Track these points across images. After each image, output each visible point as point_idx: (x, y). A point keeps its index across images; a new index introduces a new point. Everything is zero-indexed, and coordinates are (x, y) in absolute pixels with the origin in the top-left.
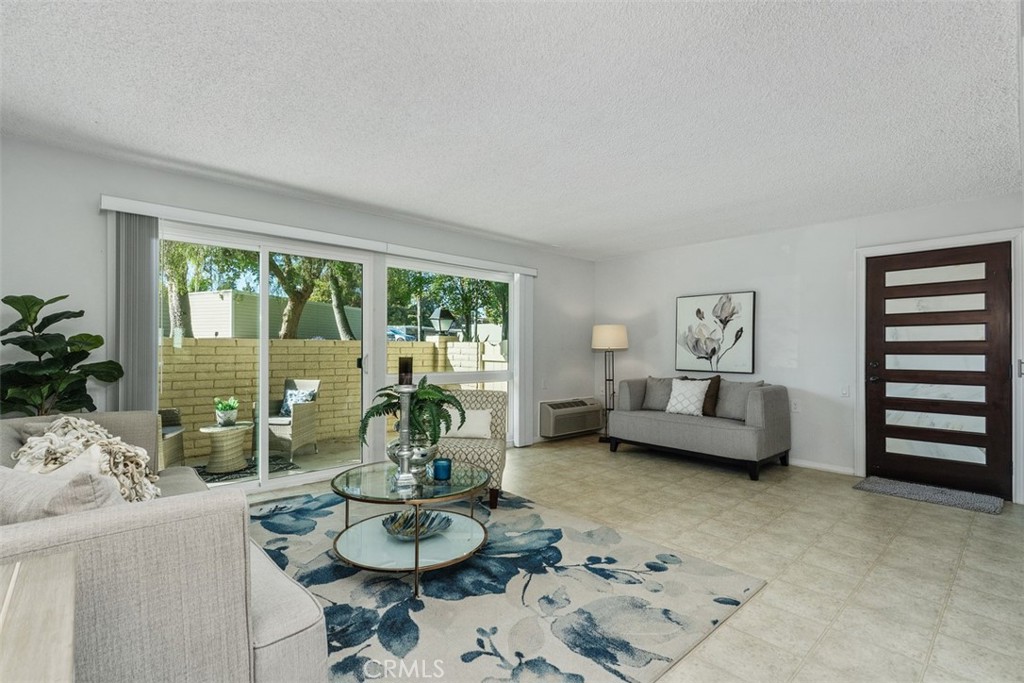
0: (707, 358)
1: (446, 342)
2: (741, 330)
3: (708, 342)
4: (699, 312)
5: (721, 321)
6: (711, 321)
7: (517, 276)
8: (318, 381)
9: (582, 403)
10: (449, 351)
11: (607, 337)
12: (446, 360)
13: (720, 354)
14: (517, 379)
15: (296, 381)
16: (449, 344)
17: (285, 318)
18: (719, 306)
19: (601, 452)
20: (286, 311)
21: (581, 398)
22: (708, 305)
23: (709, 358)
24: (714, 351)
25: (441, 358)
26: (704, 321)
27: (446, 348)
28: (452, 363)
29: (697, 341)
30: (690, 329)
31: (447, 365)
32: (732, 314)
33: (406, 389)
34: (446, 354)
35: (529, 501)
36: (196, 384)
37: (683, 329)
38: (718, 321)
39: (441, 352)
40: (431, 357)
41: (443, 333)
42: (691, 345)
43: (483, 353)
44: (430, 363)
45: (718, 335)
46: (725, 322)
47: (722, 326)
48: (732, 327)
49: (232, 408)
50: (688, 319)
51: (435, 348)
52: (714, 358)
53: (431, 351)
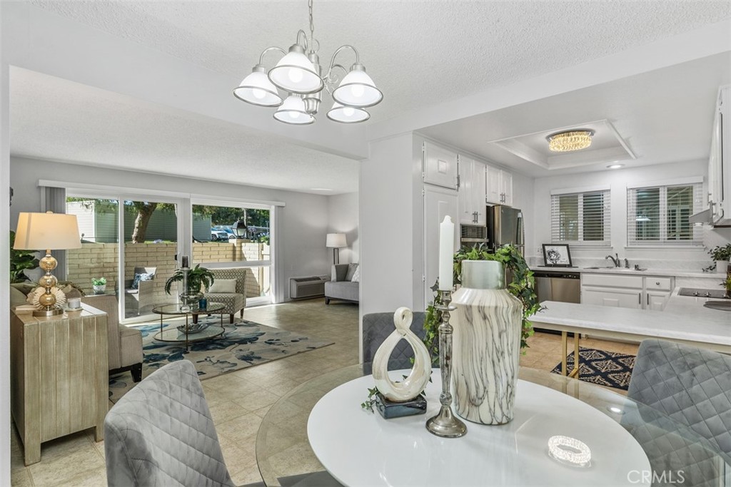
1: (241, 243)
7: (273, 207)
8: (155, 268)
9: (318, 279)
10: (243, 249)
11: (333, 241)
12: (241, 254)
15: (145, 268)
16: (243, 244)
17: (137, 225)
20: (137, 221)
21: (318, 276)
25: (237, 253)
27: (241, 247)
28: (246, 256)
31: (242, 257)
33: (185, 269)
34: (241, 251)
36: (79, 271)
39: (238, 249)
40: (231, 252)
41: (240, 237)
43: (262, 250)
44: (231, 256)
49: (103, 284)
51: (234, 247)
53: (232, 249)
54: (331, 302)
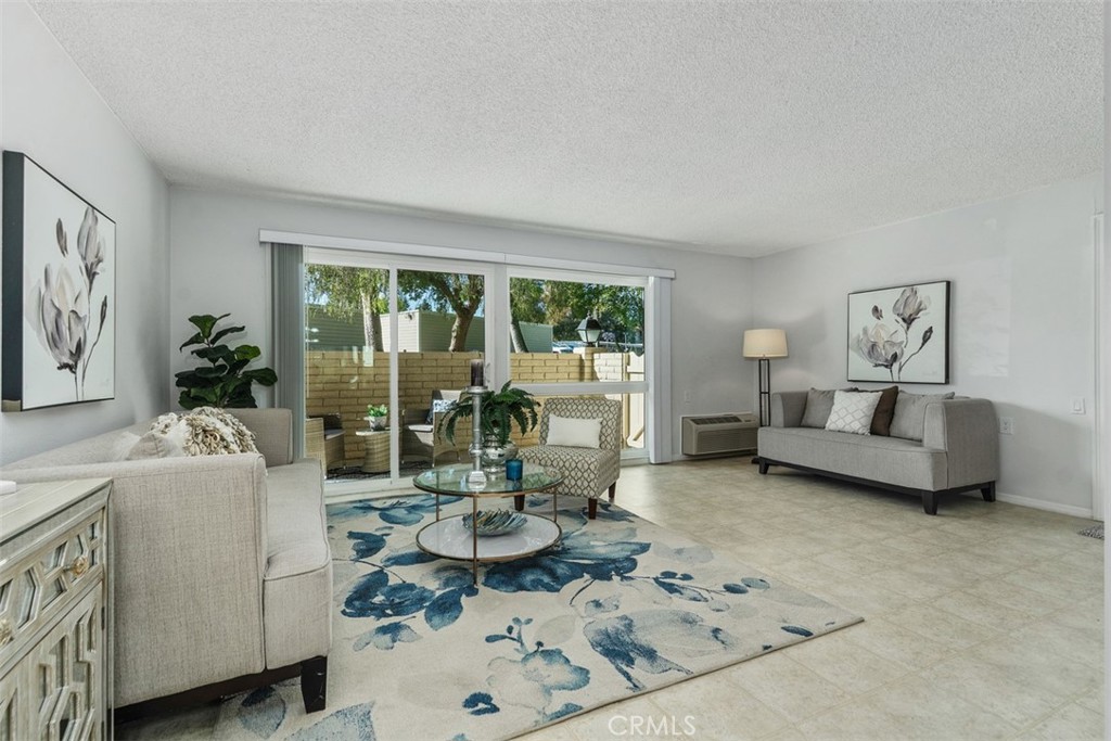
0: (886, 366)
1: (593, 354)
2: (930, 330)
3: (887, 346)
4: (876, 309)
5: (904, 320)
6: (891, 322)
7: (652, 279)
8: (460, 392)
9: (736, 419)
10: (596, 362)
11: (760, 343)
12: (593, 373)
13: (903, 360)
14: (651, 390)
15: (442, 392)
16: (596, 356)
17: (454, 334)
18: (902, 302)
19: (746, 474)
20: (455, 327)
21: (734, 414)
22: (887, 301)
23: (889, 366)
24: (895, 357)
25: (587, 370)
26: (882, 321)
27: (592, 360)
28: (599, 375)
29: (874, 346)
30: (865, 331)
31: (593, 376)
32: (919, 311)
33: (477, 390)
34: (592, 367)
35: (634, 515)
36: (358, 394)
37: (856, 331)
38: (900, 320)
39: (587, 364)
40: (577, 370)
41: (590, 344)
42: (866, 350)
43: (629, 364)
44: (577, 376)
45: (901, 337)
46: (909, 321)
47: (905, 325)
48: (919, 327)
49: (382, 415)
50: (862, 319)
51: (581, 360)
52: (896, 366)
53: (577, 363)
54: (771, 469)
